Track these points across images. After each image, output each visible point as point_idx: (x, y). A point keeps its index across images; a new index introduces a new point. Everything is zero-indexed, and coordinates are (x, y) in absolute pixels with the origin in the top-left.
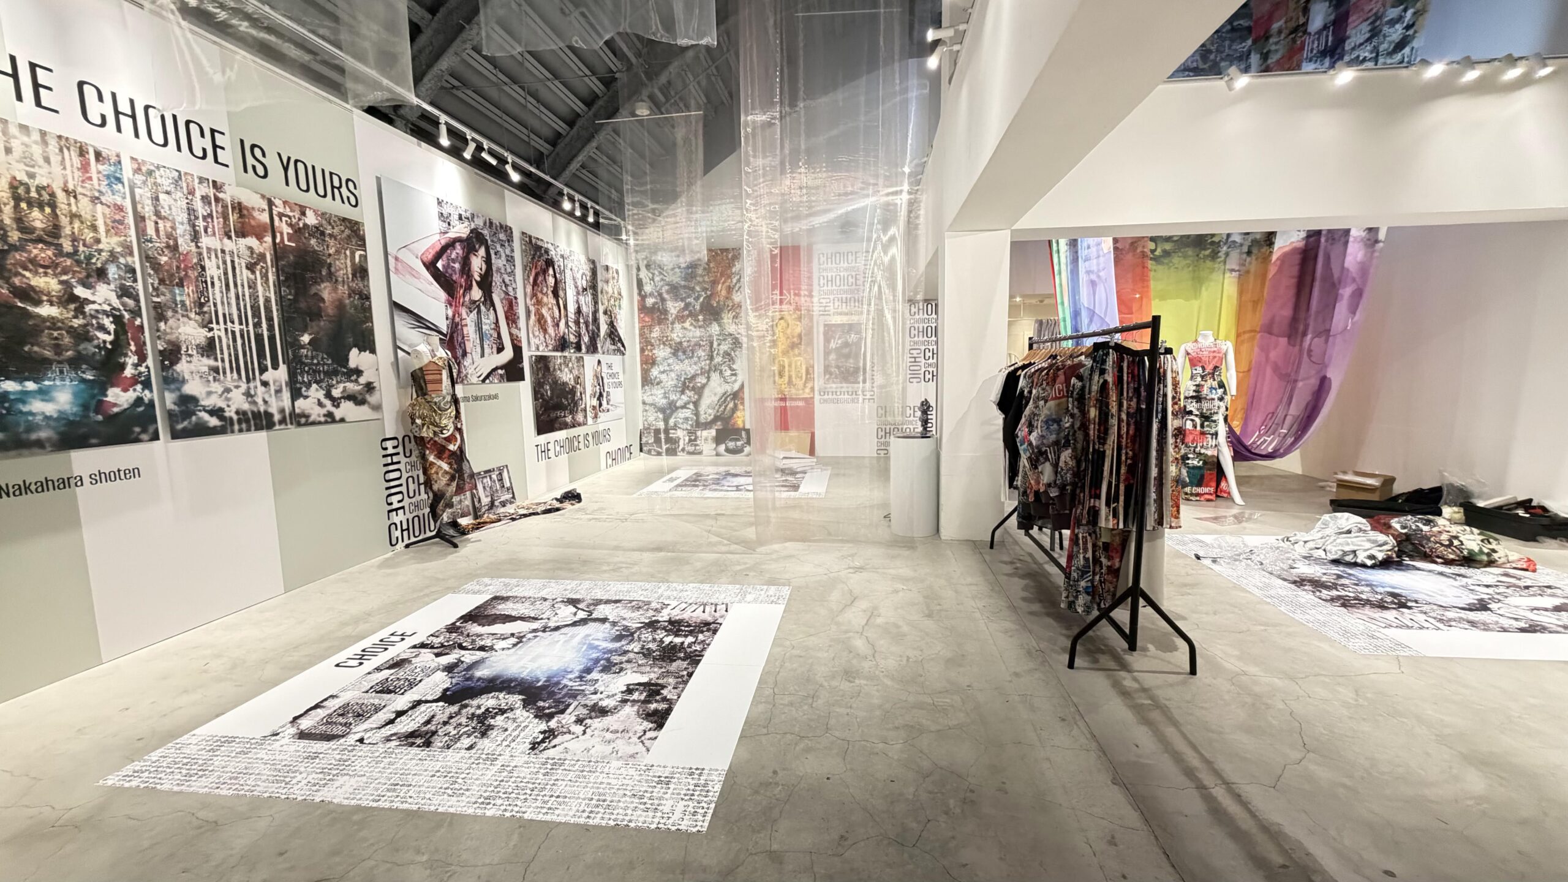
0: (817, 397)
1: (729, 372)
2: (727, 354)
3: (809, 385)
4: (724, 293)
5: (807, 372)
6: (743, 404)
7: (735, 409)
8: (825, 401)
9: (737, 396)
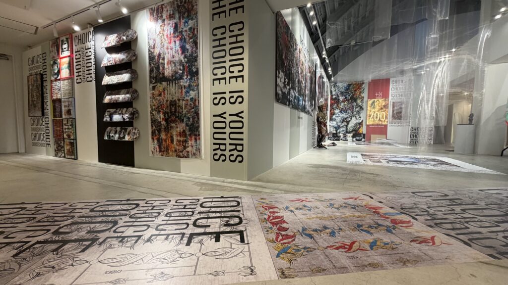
0: (389, 125)
1: (358, 117)
2: (358, 111)
3: (386, 121)
4: (358, 94)
5: (386, 116)
6: (362, 126)
7: (360, 128)
8: (392, 126)
9: (361, 124)
